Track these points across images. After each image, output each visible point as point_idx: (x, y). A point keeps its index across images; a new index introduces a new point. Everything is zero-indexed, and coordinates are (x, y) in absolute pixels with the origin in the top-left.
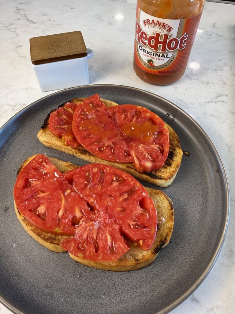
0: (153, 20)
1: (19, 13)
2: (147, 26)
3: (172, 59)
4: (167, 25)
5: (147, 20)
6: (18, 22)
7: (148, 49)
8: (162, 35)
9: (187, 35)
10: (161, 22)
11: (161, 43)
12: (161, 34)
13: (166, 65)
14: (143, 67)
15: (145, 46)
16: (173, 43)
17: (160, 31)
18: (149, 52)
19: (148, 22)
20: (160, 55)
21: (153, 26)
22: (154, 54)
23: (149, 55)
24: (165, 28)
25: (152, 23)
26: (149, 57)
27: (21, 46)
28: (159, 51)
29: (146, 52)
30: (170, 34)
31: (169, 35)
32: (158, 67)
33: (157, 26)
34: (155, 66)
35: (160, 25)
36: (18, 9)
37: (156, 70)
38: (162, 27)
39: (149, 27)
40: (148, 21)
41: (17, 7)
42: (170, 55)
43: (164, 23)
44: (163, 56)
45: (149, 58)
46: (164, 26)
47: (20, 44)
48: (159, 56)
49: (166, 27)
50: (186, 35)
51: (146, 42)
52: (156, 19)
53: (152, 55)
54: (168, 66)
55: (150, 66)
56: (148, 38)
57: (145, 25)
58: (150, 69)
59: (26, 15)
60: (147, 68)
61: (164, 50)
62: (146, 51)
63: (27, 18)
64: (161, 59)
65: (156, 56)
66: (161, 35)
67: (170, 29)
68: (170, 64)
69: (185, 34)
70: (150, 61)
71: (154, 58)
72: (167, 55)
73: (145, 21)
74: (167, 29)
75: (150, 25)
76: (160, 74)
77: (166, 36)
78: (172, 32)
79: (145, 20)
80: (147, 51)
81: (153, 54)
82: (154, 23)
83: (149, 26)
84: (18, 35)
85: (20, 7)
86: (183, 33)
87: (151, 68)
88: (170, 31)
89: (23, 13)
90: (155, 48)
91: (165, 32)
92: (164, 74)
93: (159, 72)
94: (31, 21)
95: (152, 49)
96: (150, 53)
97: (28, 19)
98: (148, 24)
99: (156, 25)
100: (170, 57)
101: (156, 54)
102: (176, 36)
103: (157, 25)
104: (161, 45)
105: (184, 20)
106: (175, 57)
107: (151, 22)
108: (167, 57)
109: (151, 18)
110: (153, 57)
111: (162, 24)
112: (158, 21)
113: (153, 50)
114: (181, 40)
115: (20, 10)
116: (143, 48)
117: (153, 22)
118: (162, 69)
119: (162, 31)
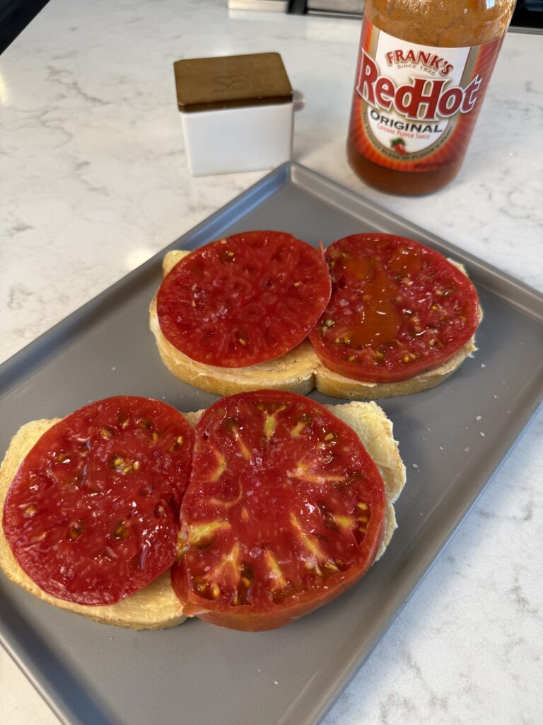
0: (411, 52)
1: (58, 80)
2: (394, 65)
3: (445, 134)
4: (442, 59)
5: (397, 52)
6: (62, 103)
7: (394, 116)
8: (429, 83)
9: (480, 81)
10: (429, 54)
11: (425, 99)
12: (428, 80)
13: (432, 150)
14: (379, 157)
15: (388, 110)
16: (452, 98)
17: (426, 73)
18: (396, 123)
19: (397, 56)
20: (420, 127)
21: (409, 63)
22: (408, 125)
23: (397, 130)
24: (437, 67)
25: (408, 57)
26: (396, 133)
27: (86, 163)
28: (419, 118)
29: (389, 123)
30: (447, 80)
31: (443, 82)
32: (415, 155)
33: (420, 64)
34: (408, 154)
35: (426, 61)
36: (54, 72)
37: (410, 162)
38: (432, 64)
39: (399, 67)
40: (399, 54)
41: (49, 67)
42: (443, 125)
43: (436, 57)
44: (428, 129)
45: (395, 136)
46: (436, 61)
47: (83, 158)
48: (419, 130)
49: (440, 64)
50: (478, 80)
51: (390, 102)
52: (417, 48)
53: (402, 128)
54: (437, 150)
55: (397, 154)
56: (396, 90)
57: (391, 62)
58: (396, 161)
59: (79, 85)
60: (389, 159)
61: (430, 114)
62: (388, 121)
63: (83, 91)
64: (423, 137)
65: (412, 129)
66: (427, 84)
67: (449, 67)
68: (442, 145)
69: (477, 78)
70: (398, 143)
71: (407, 135)
72: (436, 127)
73: (392, 55)
74: (441, 69)
75: (402, 62)
76: (418, 170)
77: (438, 85)
78: (451, 74)
79: (391, 53)
80: (392, 121)
81: (405, 125)
82: (413, 57)
83: (401, 64)
84: (70, 135)
85: (57, 64)
86: (472, 75)
87: (398, 158)
88: (447, 72)
89: (69, 80)
90: (412, 111)
91: (437, 76)
92: (426, 170)
93: (417, 166)
94: (94, 100)
95: (404, 116)
96: (398, 125)
97: (85, 96)
98: (398, 60)
99: (417, 61)
100: (441, 131)
101: (413, 126)
102: (458, 83)
103: (420, 62)
104: (425, 106)
105: (478, 48)
106: (453, 130)
107: (405, 55)
108: (436, 130)
109: (406, 46)
110: (406, 132)
111: (430, 60)
112: (422, 53)
113: (407, 117)
114: (468, 92)
115: (58, 72)
116: (382, 114)
117: (410, 56)
118: (424, 159)
119: (429, 75)
